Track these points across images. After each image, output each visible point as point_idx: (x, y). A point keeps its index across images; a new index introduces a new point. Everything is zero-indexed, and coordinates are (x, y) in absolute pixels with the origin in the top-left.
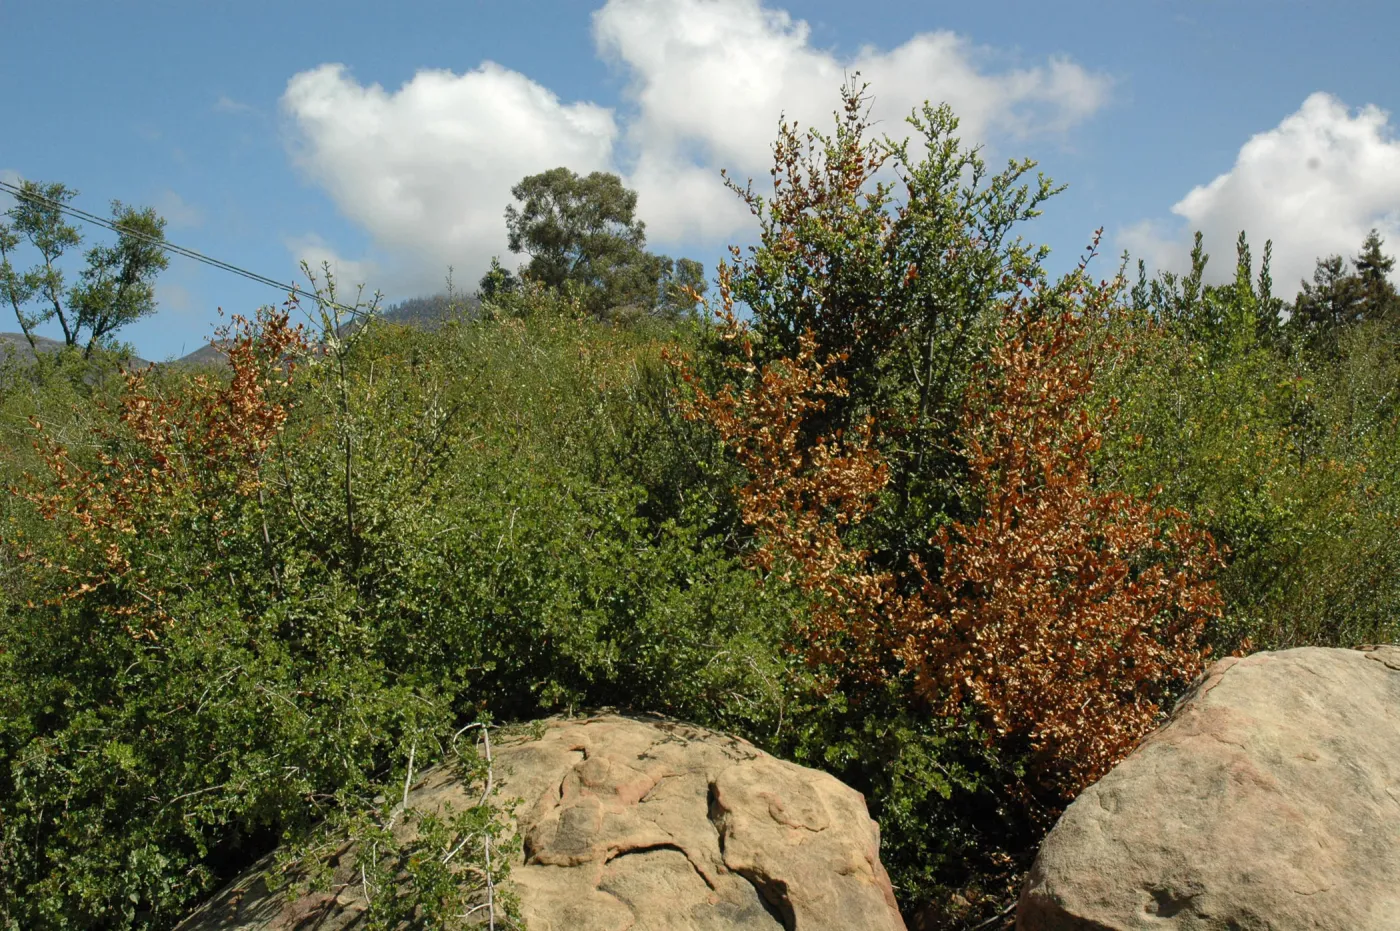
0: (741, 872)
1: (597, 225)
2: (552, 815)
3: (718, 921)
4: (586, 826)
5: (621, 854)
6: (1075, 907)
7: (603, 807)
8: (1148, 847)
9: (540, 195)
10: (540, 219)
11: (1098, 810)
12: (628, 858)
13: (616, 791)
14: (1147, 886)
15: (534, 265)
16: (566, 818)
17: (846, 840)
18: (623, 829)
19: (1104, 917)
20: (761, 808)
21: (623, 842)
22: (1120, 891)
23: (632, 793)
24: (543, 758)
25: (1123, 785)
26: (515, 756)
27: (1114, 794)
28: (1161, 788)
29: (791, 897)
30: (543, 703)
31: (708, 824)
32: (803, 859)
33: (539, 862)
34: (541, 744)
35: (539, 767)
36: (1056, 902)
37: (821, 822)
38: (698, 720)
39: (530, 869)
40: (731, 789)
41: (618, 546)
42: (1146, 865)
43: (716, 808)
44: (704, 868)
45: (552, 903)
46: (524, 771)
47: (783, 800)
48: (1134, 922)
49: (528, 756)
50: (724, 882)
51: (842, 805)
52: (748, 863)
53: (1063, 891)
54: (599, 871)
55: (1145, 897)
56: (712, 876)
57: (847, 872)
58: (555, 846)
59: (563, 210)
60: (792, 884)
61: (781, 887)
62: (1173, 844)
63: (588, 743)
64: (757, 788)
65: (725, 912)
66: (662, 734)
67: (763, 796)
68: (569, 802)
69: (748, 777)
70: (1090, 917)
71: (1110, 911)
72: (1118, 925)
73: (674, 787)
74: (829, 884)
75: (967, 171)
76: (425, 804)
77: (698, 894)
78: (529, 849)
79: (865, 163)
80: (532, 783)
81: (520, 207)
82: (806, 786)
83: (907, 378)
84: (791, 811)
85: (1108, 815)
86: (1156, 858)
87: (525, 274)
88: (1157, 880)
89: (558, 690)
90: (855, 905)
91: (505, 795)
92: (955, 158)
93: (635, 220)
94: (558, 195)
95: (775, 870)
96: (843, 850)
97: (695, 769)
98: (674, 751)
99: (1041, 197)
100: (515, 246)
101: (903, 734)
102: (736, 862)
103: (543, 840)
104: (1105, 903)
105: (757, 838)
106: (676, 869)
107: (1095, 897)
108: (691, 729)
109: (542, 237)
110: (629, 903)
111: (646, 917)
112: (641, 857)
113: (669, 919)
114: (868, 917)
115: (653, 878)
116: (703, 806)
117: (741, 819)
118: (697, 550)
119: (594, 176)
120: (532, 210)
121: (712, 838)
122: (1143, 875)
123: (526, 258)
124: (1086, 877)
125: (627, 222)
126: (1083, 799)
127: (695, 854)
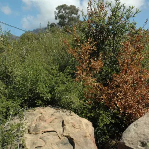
0: (66, 136)
1: (71, 15)
2: (34, 125)
3: (60, 145)
4: (39, 127)
5: (45, 132)
6: (127, 145)
7: (43, 124)
8: (141, 134)
9: (61, 9)
10: (61, 14)
11: (133, 127)
12: (46, 133)
13: (46, 121)
14: (140, 141)
15: (59, 22)
16: (36, 126)
17: (86, 131)
18: (46, 128)
19: (132, 146)
20: (71, 125)
21: (46, 130)
22: (135, 142)
23: (48, 121)
24: (34, 114)
25: (138, 123)
26: (30, 114)
27: (137, 124)
28: (145, 123)
29: (74, 141)
30: (37, 104)
31: (62, 127)
32: (77, 134)
33: (30, 133)
34: (34, 112)
35: (33, 116)
36: (124, 143)
37: (82, 127)
38: (65, 108)
39: (28, 135)
40: (66, 121)
41: (52, 76)
42: (140, 137)
43: (63, 125)
44: (59, 135)
45: (31, 141)
46: (30, 117)
47: (75, 123)
48: (137, 148)
49: (32, 114)
50: (62, 138)
51: (87, 125)
52: (67, 135)
53: (125, 141)
54: (40, 135)
55: (140, 143)
56: (60, 136)
57: (85, 137)
58: (33, 131)
59: (65, 12)
60: (74, 139)
61: (73, 139)
62: (146, 134)
63: (43, 112)
64: (71, 121)
65: (62, 143)
66: (56, 111)
67: (72, 123)
68: (37, 123)
69: (70, 119)
70: (129, 146)
71: (133, 145)
72: (134, 148)
73: (57, 120)
74: (82, 139)
75: (122, 8)
76: (12, 122)
77: (57, 140)
78: (29, 131)
79: (104, 6)
80: (32, 119)
81: (57, 11)
82: (80, 121)
83: (110, 46)
84: (77, 126)
85: (135, 128)
86: (142, 136)
87: (58, 24)
88: (142, 140)
89: (40, 102)
90: (86, 143)
91: (26, 121)
92: (120, 5)
93: (78, 14)
94: (64, 9)
95: (72, 136)
96: (85, 133)
97: (61, 117)
98: (57, 114)
99: (136, 13)
100: (56, 19)
101: (101, 112)
102: (65, 134)
103: (31, 129)
104: (132, 144)
105: (69, 130)
106: (54, 135)
107: (131, 143)
108: (63, 110)
109: (61, 17)
110: (45, 141)
111: (47, 144)
112: (49, 133)
113: (51, 144)
114: (89, 145)
115: (50, 137)
116: (61, 124)
117: (67, 127)
118: (67, 78)
119: (71, 6)
120: (59, 12)
121: (62, 130)
122: (140, 139)
123: (58, 21)
124: (129, 139)
125: (77, 15)
126: (131, 125)
127: (58, 133)
